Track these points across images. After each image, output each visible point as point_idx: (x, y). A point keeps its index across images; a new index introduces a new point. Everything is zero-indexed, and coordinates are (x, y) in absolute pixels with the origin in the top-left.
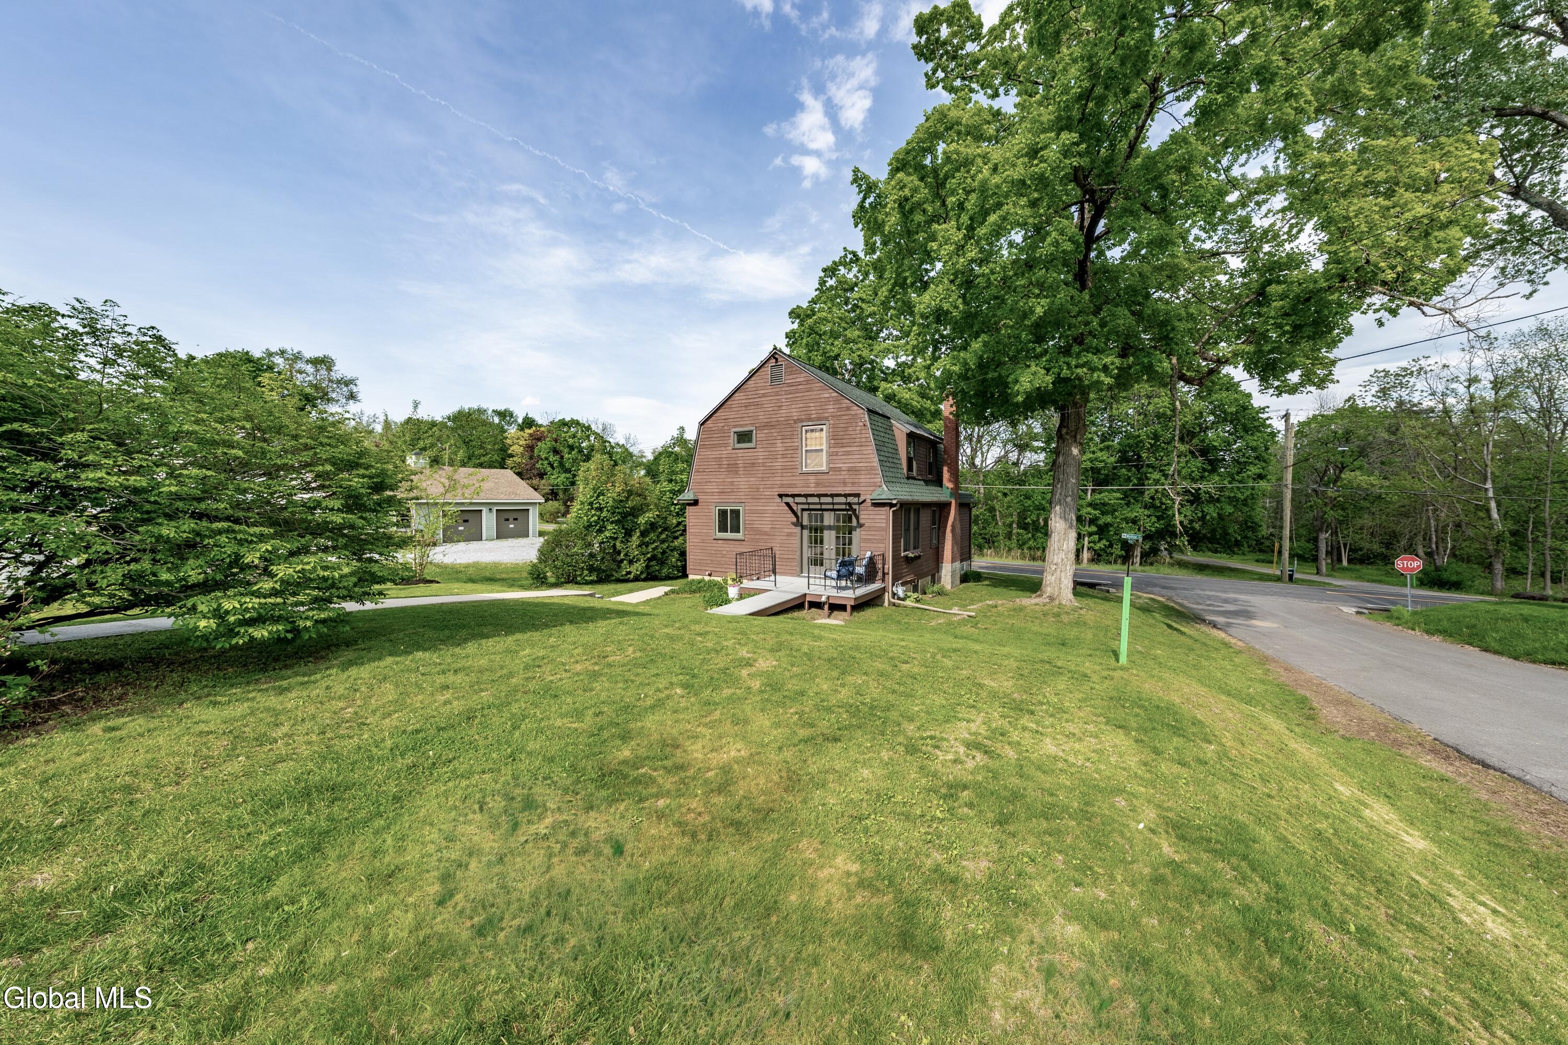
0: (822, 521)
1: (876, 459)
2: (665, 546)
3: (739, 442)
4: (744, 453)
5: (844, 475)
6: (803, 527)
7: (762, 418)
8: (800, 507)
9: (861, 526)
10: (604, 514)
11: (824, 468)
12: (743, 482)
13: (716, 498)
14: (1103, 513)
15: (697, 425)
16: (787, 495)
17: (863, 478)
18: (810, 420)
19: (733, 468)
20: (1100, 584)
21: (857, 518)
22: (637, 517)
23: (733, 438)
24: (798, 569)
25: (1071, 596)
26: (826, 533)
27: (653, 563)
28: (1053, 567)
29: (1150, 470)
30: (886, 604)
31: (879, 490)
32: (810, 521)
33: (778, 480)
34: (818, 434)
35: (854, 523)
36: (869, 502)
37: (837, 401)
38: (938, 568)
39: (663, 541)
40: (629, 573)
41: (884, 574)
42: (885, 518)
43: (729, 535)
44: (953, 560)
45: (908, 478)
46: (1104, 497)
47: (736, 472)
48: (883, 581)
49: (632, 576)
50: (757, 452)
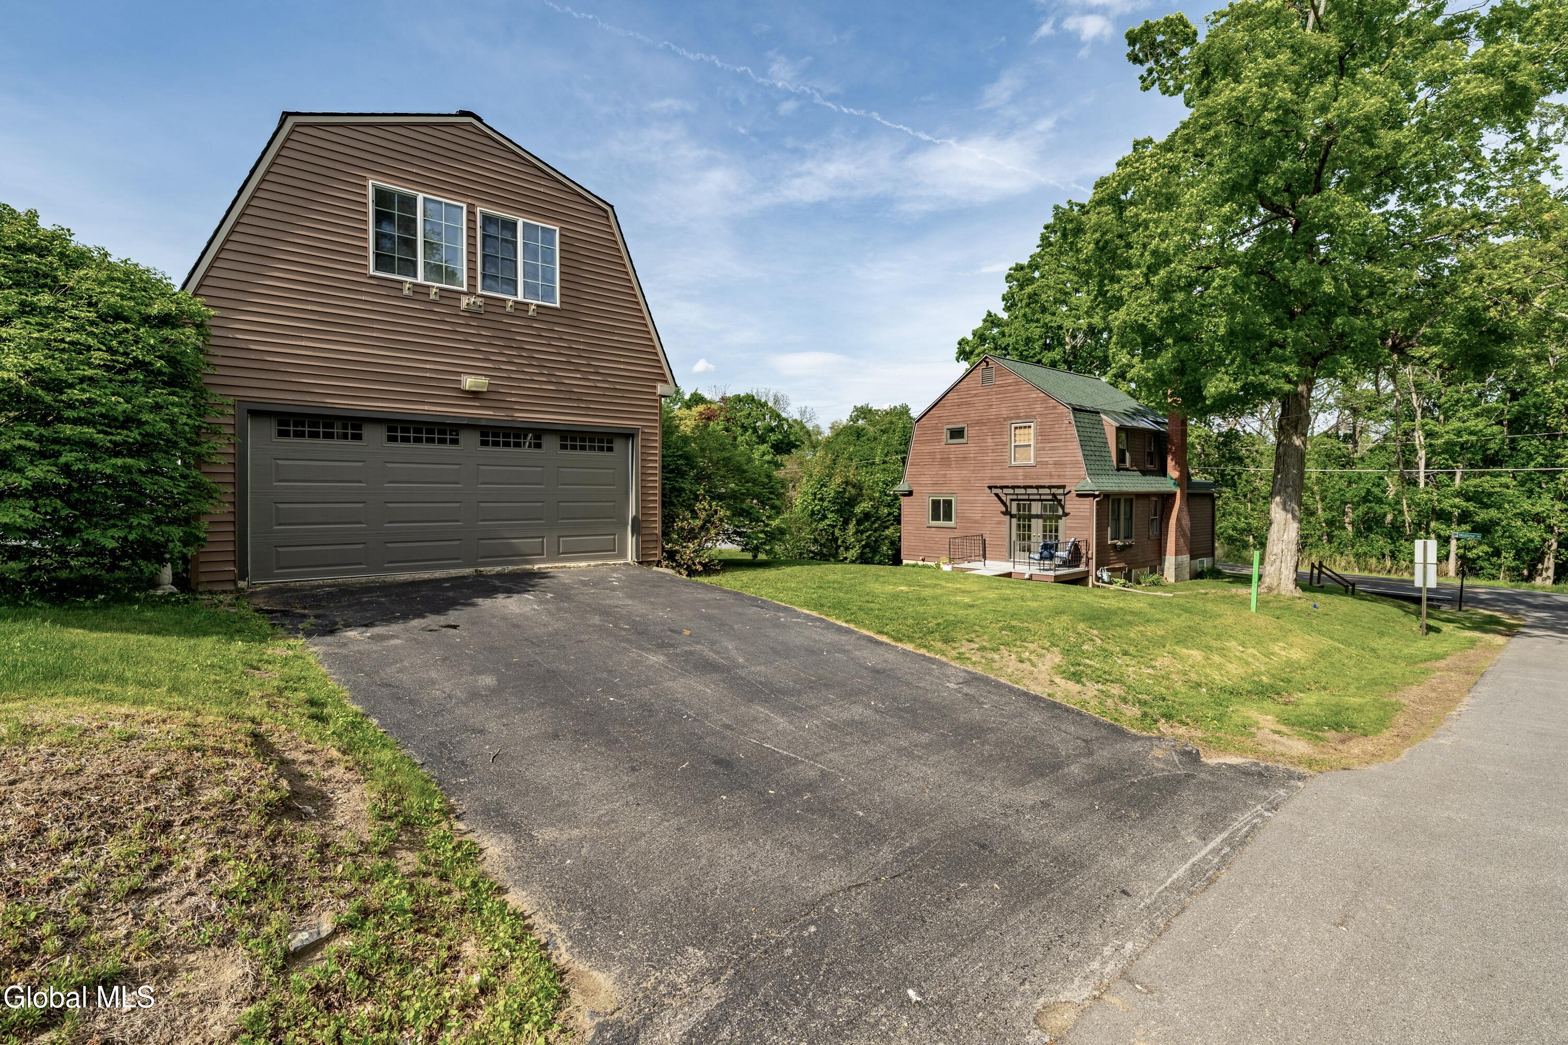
0: (1030, 510)
1: (1081, 454)
2: (877, 534)
3: (952, 437)
4: (957, 448)
5: (1051, 469)
6: (1011, 517)
7: (974, 416)
8: (1009, 497)
9: (1066, 515)
10: (826, 504)
11: (1032, 462)
12: (954, 474)
13: (929, 489)
16: (996, 487)
17: (1069, 472)
18: (1018, 418)
19: (946, 462)
21: (1063, 507)
22: (853, 507)
23: (946, 435)
24: (1007, 555)
25: (1292, 586)
26: (1033, 521)
27: (867, 550)
30: (1090, 586)
31: (1083, 482)
32: (1019, 510)
33: (988, 473)
34: (1026, 430)
35: (1060, 512)
36: (1074, 493)
37: (1044, 401)
38: (1160, 560)
39: (875, 531)
41: (1088, 559)
42: (1089, 507)
43: (941, 523)
44: (1179, 554)
45: (1118, 469)
47: (949, 466)
48: (1087, 565)
50: (967, 447)
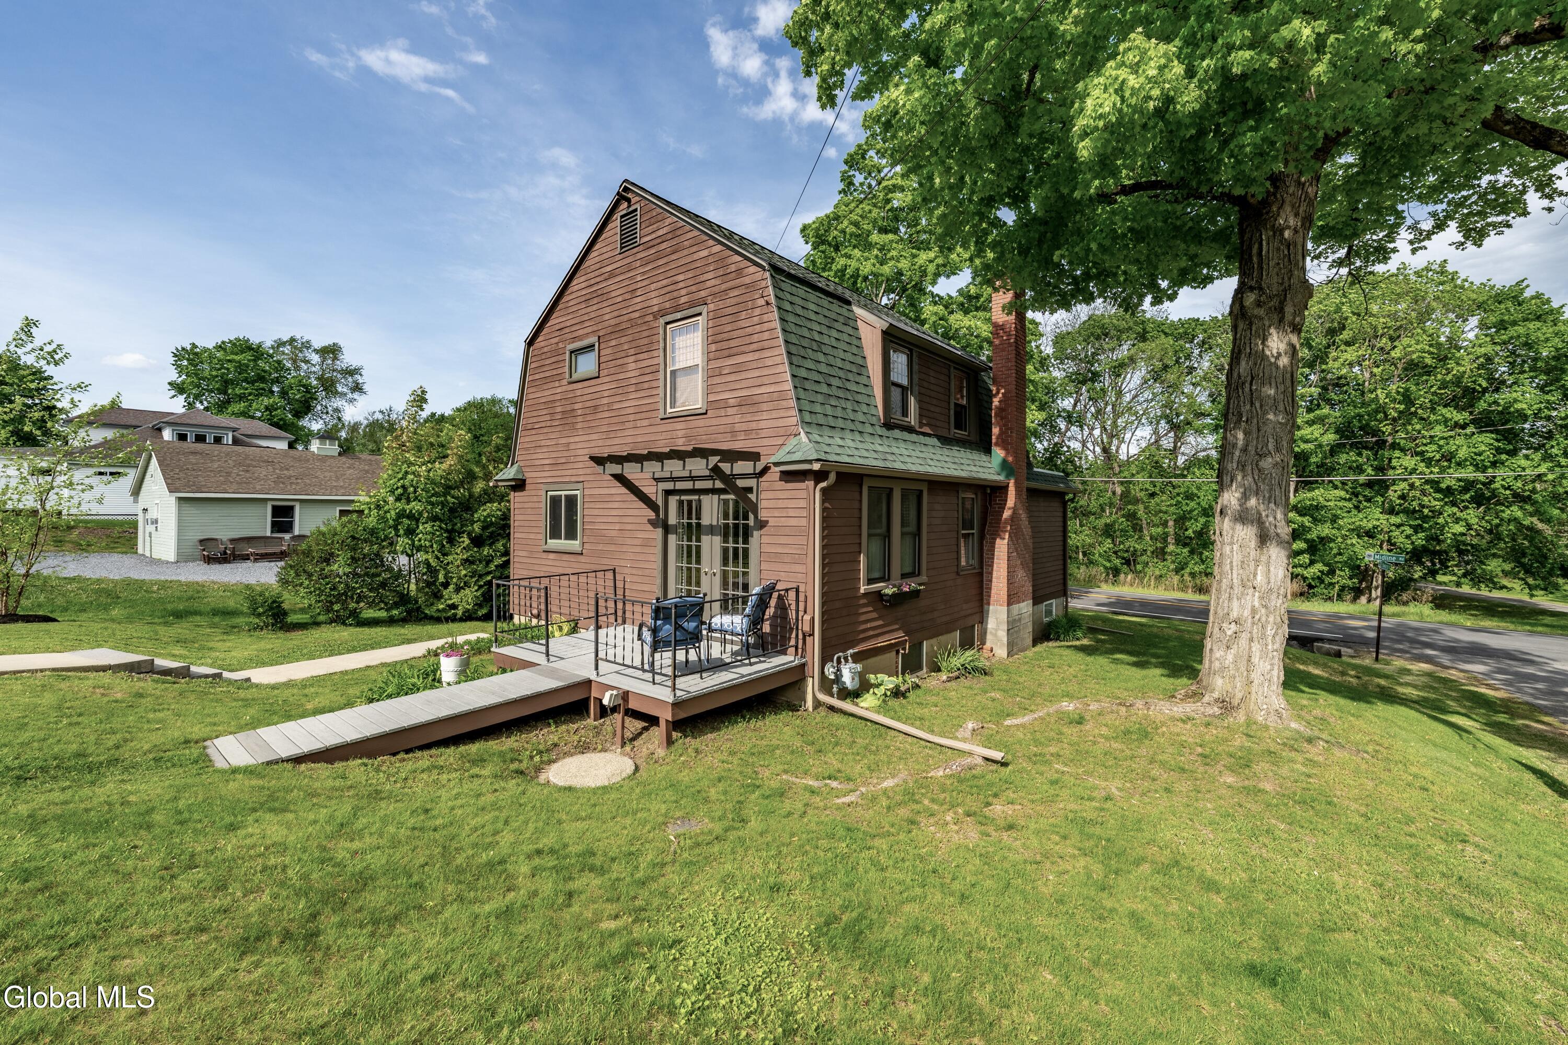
0: (699, 516)
4: (583, 389)
5: (734, 414)
6: (667, 529)
7: (609, 317)
9: (762, 525)
11: (701, 405)
12: (581, 442)
13: (547, 477)
14: (1315, 521)
15: (522, 346)
17: (766, 420)
18: (678, 309)
19: (568, 419)
20: (1321, 640)
21: (755, 506)
23: (569, 364)
26: (705, 539)
28: (1231, 629)
29: (1397, 453)
30: (810, 703)
31: (791, 444)
32: (679, 517)
34: (691, 336)
35: (751, 518)
36: (774, 471)
37: (720, 263)
38: (981, 614)
40: (454, 607)
41: (802, 635)
42: (806, 505)
43: (566, 543)
44: (1012, 599)
45: (888, 426)
46: (1318, 495)
47: (573, 426)
48: (800, 650)
49: (460, 613)
50: (600, 384)
